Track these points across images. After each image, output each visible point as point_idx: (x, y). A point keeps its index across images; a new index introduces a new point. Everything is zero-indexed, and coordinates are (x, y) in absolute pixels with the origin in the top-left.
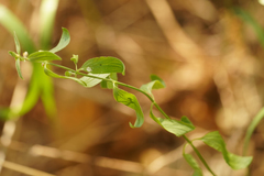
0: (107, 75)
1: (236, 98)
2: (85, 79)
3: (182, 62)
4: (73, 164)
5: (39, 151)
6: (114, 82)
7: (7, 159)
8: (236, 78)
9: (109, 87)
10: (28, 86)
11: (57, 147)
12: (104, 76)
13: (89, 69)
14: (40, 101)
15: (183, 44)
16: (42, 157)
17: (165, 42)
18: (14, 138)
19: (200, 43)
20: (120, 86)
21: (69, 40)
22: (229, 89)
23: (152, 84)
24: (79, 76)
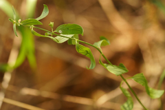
0: (72, 35)
1: (153, 57)
2: (58, 37)
3: (119, 34)
4: (48, 99)
5: (26, 91)
6: (77, 40)
7: (6, 97)
8: (153, 44)
9: (73, 44)
10: (19, 50)
11: (38, 89)
12: (70, 36)
13: (60, 32)
14: (26, 59)
15: (119, 22)
16: (29, 95)
17: (107, 21)
18: (10, 83)
19: (130, 21)
20: (80, 43)
21: (48, 12)
22: (149, 51)
23: (101, 42)
24: (54, 36)
